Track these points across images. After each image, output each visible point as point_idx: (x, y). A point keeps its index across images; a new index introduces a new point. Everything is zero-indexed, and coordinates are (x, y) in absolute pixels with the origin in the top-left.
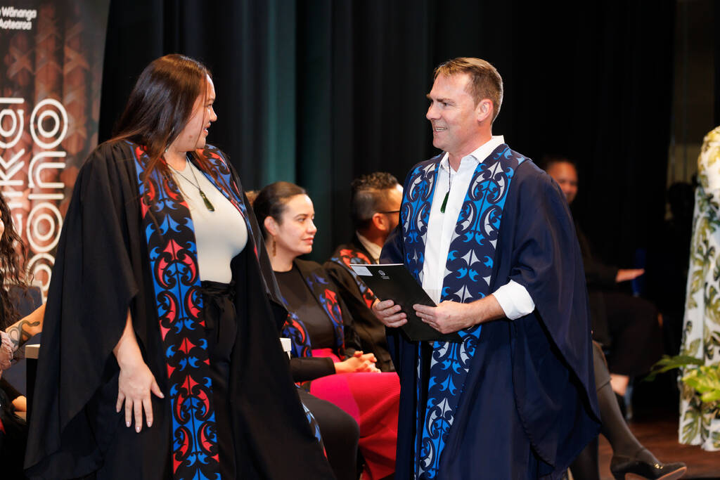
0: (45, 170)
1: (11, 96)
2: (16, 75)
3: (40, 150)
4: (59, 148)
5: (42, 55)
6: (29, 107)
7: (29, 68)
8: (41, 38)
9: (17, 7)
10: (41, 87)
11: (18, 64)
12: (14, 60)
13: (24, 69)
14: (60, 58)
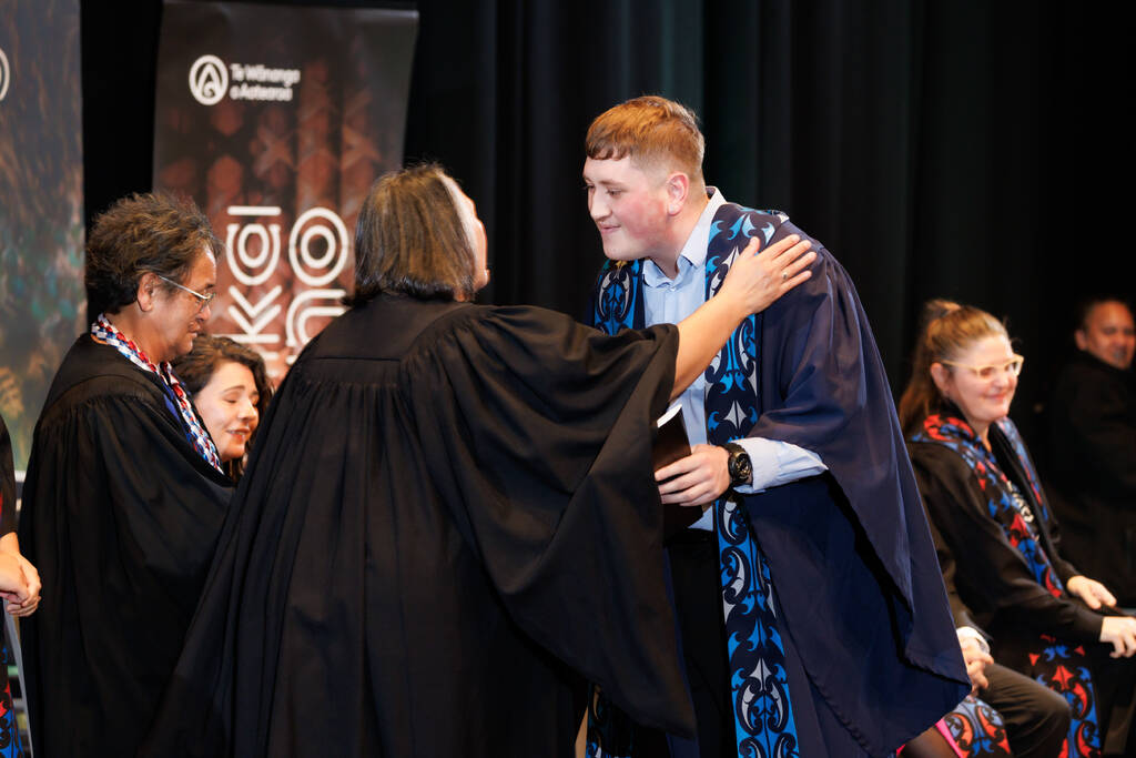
0: (313, 319)
1: (260, 204)
2: (268, 172)
3: (305, 287)
4: (334, 285)
5: (307, 140)
6: (287, 221)
7: (287, 159)
8: (307, 115)
9: (270, 65)
10: (307, 190)
11: (270, 153)
12: (264, 148)
13: (279, 163)
14: (336, 144)
